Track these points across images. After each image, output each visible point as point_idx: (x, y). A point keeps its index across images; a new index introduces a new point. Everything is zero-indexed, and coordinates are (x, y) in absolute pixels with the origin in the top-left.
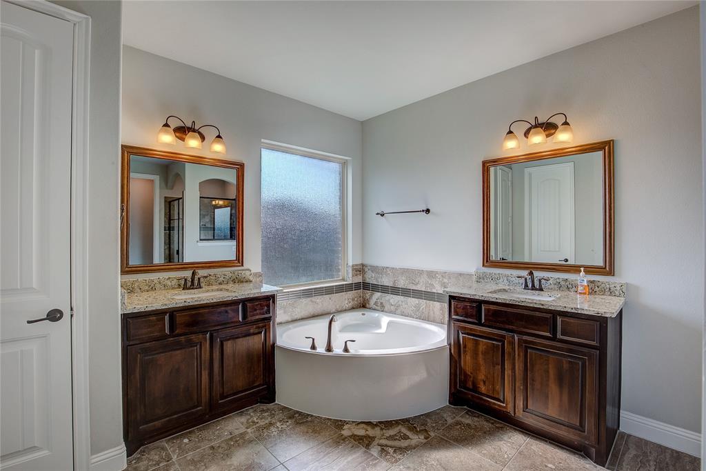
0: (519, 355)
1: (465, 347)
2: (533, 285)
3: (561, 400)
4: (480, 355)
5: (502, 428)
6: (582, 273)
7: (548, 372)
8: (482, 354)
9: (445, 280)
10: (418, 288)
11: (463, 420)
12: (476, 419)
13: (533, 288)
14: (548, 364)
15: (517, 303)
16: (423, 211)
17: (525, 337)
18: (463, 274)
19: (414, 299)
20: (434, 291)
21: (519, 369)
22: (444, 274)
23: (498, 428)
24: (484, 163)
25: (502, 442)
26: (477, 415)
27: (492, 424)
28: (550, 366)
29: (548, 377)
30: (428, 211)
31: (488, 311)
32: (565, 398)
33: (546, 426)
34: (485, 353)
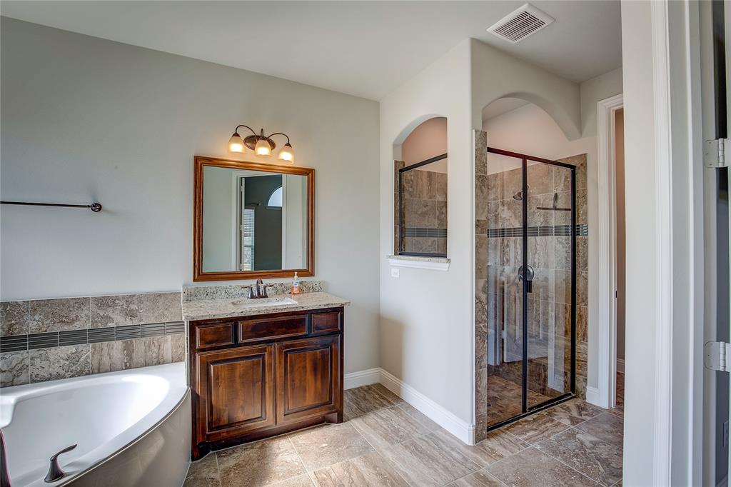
0: (280, 363)
1: (217, 378)
2: (259, 293)
3: (316, 387)
4: (238, 380)
5: (263, 445)
6: (296, 276)
7: (306, 367)
8: (240, 377)
9: (133, 307)
10: (77, 326)
11: (227, 465)
12: (235, 455)
13: (260, 296)
14: (305, 360)
15: (280, 311)
16: (89, 206)
17: (285, 343)
18: (164, 294)
19: (63, 348)
20: (111, 325)
21: (280, 377)
22: (130, 299)
23: (261, 448)
24: (197, 159)
25: (280, 455)
26: (231, 451)
27: (252, 448)
28: (307, 361)
29: (306, 372)
30: (97, 207)
31: (245, 328)
32: (319, 383)
33: (304, 417)
34: (242, 377)
